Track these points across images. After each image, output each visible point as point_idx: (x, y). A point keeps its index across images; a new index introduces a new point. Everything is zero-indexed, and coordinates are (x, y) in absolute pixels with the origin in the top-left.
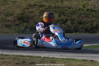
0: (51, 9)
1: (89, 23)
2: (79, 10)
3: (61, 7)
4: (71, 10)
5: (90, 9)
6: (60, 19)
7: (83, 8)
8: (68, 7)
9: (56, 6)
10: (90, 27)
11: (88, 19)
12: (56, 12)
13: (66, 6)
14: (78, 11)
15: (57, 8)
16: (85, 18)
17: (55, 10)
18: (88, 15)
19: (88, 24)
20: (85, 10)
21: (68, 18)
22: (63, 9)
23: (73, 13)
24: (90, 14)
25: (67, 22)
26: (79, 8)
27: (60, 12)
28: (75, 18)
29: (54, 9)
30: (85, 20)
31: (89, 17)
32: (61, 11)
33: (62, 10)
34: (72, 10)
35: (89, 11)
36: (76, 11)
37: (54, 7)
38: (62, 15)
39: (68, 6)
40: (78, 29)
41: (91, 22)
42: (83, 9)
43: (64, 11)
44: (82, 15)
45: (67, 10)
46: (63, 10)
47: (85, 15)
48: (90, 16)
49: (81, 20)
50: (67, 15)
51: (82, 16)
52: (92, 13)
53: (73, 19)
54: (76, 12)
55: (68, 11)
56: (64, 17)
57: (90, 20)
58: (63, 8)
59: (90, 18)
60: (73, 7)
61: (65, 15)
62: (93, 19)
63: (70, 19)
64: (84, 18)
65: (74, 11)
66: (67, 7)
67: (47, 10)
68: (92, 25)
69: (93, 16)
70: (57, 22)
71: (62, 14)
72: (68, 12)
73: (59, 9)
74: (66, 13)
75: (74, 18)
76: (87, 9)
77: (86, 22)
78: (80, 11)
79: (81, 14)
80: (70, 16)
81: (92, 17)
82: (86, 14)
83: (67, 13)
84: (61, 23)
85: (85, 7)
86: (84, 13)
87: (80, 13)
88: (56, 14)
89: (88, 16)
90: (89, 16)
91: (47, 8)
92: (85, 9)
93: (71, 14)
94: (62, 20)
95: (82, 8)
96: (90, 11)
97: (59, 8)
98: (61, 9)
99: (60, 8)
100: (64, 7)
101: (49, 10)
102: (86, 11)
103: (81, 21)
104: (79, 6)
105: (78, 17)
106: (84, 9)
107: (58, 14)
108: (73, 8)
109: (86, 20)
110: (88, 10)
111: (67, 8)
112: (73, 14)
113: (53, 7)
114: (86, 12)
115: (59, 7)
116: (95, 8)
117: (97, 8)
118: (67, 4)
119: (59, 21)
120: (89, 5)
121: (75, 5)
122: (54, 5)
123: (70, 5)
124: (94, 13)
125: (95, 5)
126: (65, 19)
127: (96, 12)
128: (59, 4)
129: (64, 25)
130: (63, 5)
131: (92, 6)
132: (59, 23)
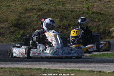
0: (51, 13)
1: (96, 28)
3: (62, 11)
4: (75, 13)
5: (96, 12)
6: (62, 24)
8: (70, 10)
9: (56, 10)
10: (96, 32)
11: (94, 23)
12: (57, 16)
13: (68, 9)
14: (82, 14)
17: (55, 15)
18: (93, 19)
19: (94, 29)
20: (90, 13)
21: (71, 23)
22: (65, 12)
23: (76, 17)
24: (96, 18)
25: (70, 28)
26: (83, 11)
27: (62, 17)
29: (54, 13)
30: (90, 24)
31: (95, 21)
32: (63, 15)
33: (63, 14)
34: (75, 14)
35: (94, 15)
36: (80, 14)
37: (55, 11)
38: (64, 20)
41: (98, 27)
42: (88, 13)
43: (66, 15)
45: (69, 14)
47: (91, 19)
48: (96, 20)
50: (70, 20)
52: (98, 16)
53: (76, 23)
54: (79, 16)
55: (71, 15)
56: (66, 21)
57: (96, 24)
58: (64, 11)
59: (96, 22)
60: (76, 10)
61: (67, 19)
62: (99, 23)
63: (73, 24)
64: (89, 22)
65: (77, 15)
67: (46, 14)
68: (98, 30)
69: (99, 20)
70: (58, 28)
71: (64, 19)
72: (71, 16)
74: (68, 17)
77: (91, 27)
78: (84, 14)
80: (73, 20)
81: (98, 22)
82: (91, 17)
84: (63, 28)
85: (90, 9)
86: (89, 17)
88: (57, 18)
89: (93, 20)
90: (95, 20)
91: (46, 12)
92: (90, 12)
93: (74, 18)
94: (63, 25)
95: (87, 11)
96: (96, 15)
97: (60, 11)
98: (63, 13)
99: (61, 12)
100: (66, 10)
101: (49, 14)
102: (92, 14)
104: (83, 9)
106: (89, 12)
107: (60, 18)
109: (92, 25)
110: (93, 13)
111: (69, 12)
112: (76, 19)
113: (53, 11)
114: (91, 16)
115: (60, 10)
116: (101, 10)
117: (104, 10)
118: (70, 7)
119: (61, 27)
120: (94, 8)
121: (79, 7)
122: (54, 8)
123: (73, 8)
124: (100, 16)
125: (101, 7)
126: (67, 24)
127: (102, 16)
128: (60, 7)
129: (67, 32)
130: (65, 8)
131: (98, 8)
132: (60, 29)
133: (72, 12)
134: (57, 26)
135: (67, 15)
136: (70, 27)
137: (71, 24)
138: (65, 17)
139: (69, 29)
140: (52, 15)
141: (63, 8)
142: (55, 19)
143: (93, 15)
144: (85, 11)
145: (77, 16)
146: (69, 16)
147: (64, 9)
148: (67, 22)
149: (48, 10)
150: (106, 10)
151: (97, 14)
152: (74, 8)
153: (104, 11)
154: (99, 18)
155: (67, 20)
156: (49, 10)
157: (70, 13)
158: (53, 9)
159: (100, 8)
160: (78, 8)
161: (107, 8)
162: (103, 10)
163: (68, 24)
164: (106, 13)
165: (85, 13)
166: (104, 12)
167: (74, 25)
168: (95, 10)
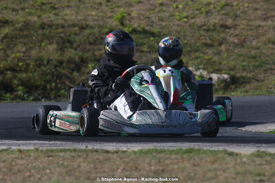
0: (32, 32)
3: (58, 25)
4: (89, 32)
5: (141, 30)
6: (65, 59)
7: (121, 27)
8: (77, 25)
9: (43, 23)
11: (141, 56)
12: (48, 38)
13: (72, 22)
15: (46, 27)
17: (44, 35)
18: (138, 45)
21: (86, 55)
22: (66, 29)
23: (95, 41)
24: (143, 44)
25: (87, 67)
26: (108, 26)
27: (60, 40)
29: (40, 32)
31: (142, 52)
32: (62, 35)
33: (62, 32)
34: (90, 34)
35: (138, 36)
36: (102, 34)
37: (41, 25)
38: (67, 47)
39: (77, 22)
43: (70, 36)
45: (76, 34)
46: (65, 34)
48: (145, 49)
50: (81, 47)
52: (146, 40)
53: (99, 57)
54: (102, 38)
55: (80, 37)
56: (74, 52)
57: (145, 59)
58: (63, 27)
59: (144, 53)
60: (91, 23)
61: (75, 46)
62: (154, 56)
63: (92, 58)
65: (96, 36)
66: (74, 26)
67: (21, 33)
69: (152, 49)
70: (56, 66)
71: (68, 45)
72: (82, 40)
73: (55, 31)
74: (77, 42)
75: (101, 55)
76: (131, 29)
80: (89, 50)
81: (150, 52)
83: (78, 40)
84: (69, 68)
85: (124, 22)
88: (50, 44)
89: (137, 47)
90: (142, 48)
91: (21, 29)
93: (91, 44)
94: (70, 61)
95: (117, 26)
96: (141, 36)
97: (54, 27)
98: (61, 30)
99: (56, 28)
100: (66, 25)
101: (25, 33)
104: (106, 21)
106: (124, 29)
107: (58, 44)
108: (93, 28)
110: (134, 31)
111: (76, 28)
112: (96, 45)
113: (36, 26)
115: (53, 25)
116: (152, 26)
117: (157, 25)
118: (73, 17)
119: (64, 64)
120: (133, 18)
121: (96, 18)
122: (36, 19)
123: (82, 20)
124: (152, 39)
125: (148, 18)
126: (77, 58)
127: (157, 38)
128: (49, 17)
129: (80, 76)
130: (62, 19)
131: (142, 20)
132: (63, 68)
133: (82, 28)
134: (55, 63)
135: (72, 36)
136: (85, 64)
137: (88, 57)
138: (69, 42)
139: (83, 69)
140: (35, 35)
141: (58, 19)
142: (45, 46)
144: (114, 27)
145: (97, 38)
146: (77, 39)
147: (61, 22)
148: (76, 54)
149: (23, 23)
150: (161, 25)
151: (144, 35)
152: (84, 20)
153: (158, 27)
154: (151, 43)
155: (75, 49)
156: (25, 22)
157: (78, 32)
158: (36, 22)
159: (146, 20)
160: (95, 20)
161: (164, 21)
162: (155, 25)
163: (79, 57)
166: (160, 30)
167: (95, 59)
168: (136, 25)
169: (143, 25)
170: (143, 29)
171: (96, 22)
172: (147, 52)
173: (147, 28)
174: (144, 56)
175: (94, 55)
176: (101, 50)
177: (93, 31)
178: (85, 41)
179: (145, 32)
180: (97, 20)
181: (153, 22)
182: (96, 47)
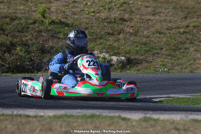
2: (35, 22)
4: (18, 22)
5: (58, 21)
7: (43, 19)
11: (57, 42)
13: (4, 15)
14: (31, 24)
16: (51, 41)
18: (55, 33)
20: (47, 23)
21: (15, 40)
23: (22, 30)
24: (59, 32)
26: (33, 18)
28: (29, 41)
30: (51, 44)
31: (59, 38)
34: (18, 24)
35: (56, 26)
36: (28, 24)
39: (8, 15)
40: (41, 63)
42: (43, 22)
43: (2, 25)
44: (43, 34)
45: (7, 24)
47: (50, 35)
48: (61, 37)
49: (43, 44)
50: (11, 34)
51: (43, 36)
52: (62, 29)
53: (25, 42)
54: (28, 28)
55: (11, 26)
56: (5, 37)
57: (61, 44)
60: (19, 16)
61: (6, 33)
63: (20, 43)
64: (48, 40)
65: (23, 25)
66: (6, 17)
71: (1, 32)
72: (12, 28)
75: (27, 41)
76: (50, 20)
77: (55, 49)
78: (37, 25)
79: (40, 31)
80: (18, 36)
81: (65, 39)
82: (49, 30)
83: (9, 29)
84: (1, 50)
85: (45, 15)
86: (47, 30)
87: (37, 29)
89: (55, 35)
90: (58, 36)
92: (47, 20)
93: (19, 32)
94: (2, 45)
95: (40, 18)
96: (58, 26)
102: (50, 24)
103: (44, 47)
104: (31, 14)
105: (36, 38)
106: (45, 20)
108: (21, 19)
109: (54, 45)
110: (53, 22)
111: (8, 19)
112: (23, 32)
114: (50, 28)
116: (66, 18)
117: (71, 18)
118: (6, 11)
120: (52, 12)
123: (12, 13)
124: (67, 28)
126: (8, 42)
127: (70, 28)
131: (59, 14)
133: (12, 19)
135: (5, 26)
136: (15, 48)
137: (16, 42)
138: (2, 30)
139: (13, 51)
143: (52, 26)
144: (37, 19)
145: (24, 27)
146: (8, 27)
148: (7, 39)
150: (74, 18)
151: (61, 26)
152: (14, 13)
153: (72, 19)
154: (66, 32)
155: (7, 35)
157: (9, 22)
159: (63, 13)
160: (22, 13)
161: (76, 15)
162: (69, 18)
163: (10, 42)
164: (77, 23)
165: (37, 23)
166: (73, 22)
167: (22, 43)
168: (54, 18)
169: (60, 17)
170: (60, 21)
171: (23, 15)
172: (63, 39)
173: (63, 20)
174: (61, 41)
175: (21, 40)
176: (26, 36)
177: (21, 22)
178: (14, 29)
179: (61, 23)
180: (24, 13)
181: (68, 15)
182: (23, 34)
